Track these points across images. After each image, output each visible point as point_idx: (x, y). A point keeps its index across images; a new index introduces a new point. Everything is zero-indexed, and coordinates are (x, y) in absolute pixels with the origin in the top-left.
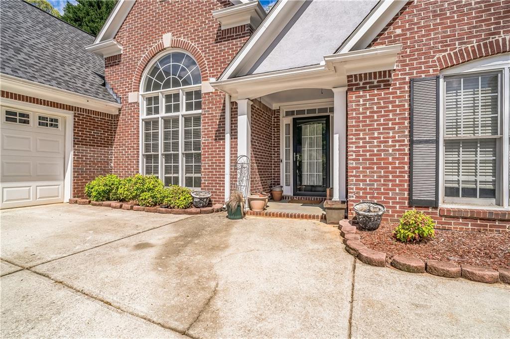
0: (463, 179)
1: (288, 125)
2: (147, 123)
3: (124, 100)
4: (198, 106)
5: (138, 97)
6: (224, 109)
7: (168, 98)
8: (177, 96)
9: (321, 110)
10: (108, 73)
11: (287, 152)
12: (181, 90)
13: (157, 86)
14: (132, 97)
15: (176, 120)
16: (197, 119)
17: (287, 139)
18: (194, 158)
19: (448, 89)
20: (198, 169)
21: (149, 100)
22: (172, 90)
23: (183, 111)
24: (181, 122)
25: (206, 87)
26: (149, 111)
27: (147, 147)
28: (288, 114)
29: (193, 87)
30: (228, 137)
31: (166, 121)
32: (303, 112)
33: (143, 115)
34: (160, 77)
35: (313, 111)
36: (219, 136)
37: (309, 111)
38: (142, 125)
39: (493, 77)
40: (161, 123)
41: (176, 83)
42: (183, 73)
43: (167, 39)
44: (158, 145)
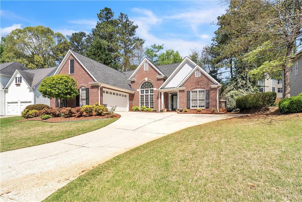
1: (170, 96)
3: (136, 90)
4: (153, 92)
5: (139, 90)
6: (158, 94)
7: (146, 91)
8: (148, 90)
10: (131, 84)
11: (170, 101)
12: (149, 89)
13: (143, 88)
14: (138, 90)
15: (148, 95)
16: (153, 95)
17: (170, 99)
18: (152, 103)
19: (192, 93)
20: (153, 105)
21: (141, 91)
22: (147, 89)
23: (149, 93)
24: (149, 95)
25: (155, 89)
26: (141, 93)
27: (141, 101)
28: (170, 93)
29: (152, 89)
30: (159, 99)
31: (146, 95)
32: (173, 93)
33: (140, 94)
34: (144, 86)
35: (175, 93)
36: (158, 98)
38: (140, 96)
39: (196, 91)
40: (144, 96)
41: (148, 88)
42: (150, 86)
43: (146, 79)
44: (144, 100)
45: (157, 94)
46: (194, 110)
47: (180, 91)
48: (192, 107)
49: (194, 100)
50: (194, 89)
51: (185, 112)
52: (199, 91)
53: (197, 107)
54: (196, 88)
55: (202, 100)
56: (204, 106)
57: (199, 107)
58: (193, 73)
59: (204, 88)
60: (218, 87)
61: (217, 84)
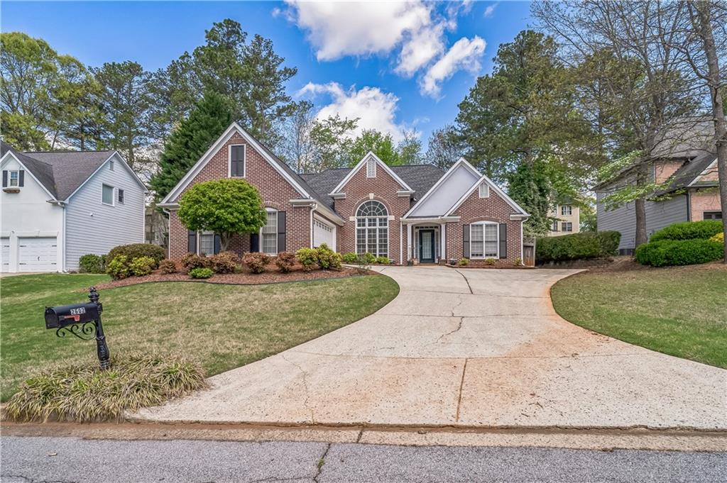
0: (475, 252)
1: (416, 233)
2: (359, 230)
3: (347, 219)
4: (385, 225)
5: (354, 219)
6: (399, 227)
7: (370, 220)
8: (375, 220)
9: (431, 227)
10: (336, 206)
11: (416, 244)
12: (378, 218)
13: (364, 215)
14: (351, 218)
15: (375, 231)
16: (386, 230)
18: (384, 246)
19: (473, 228)
20: (386, 251)
21: (359, 220)
22: (372, 217)
23: (378, 226)
24: (377, 230)
26: (359, 225)
27: (359, 241)
28: (417, 228)
29: (383, 217)
30: (401, 238)
31: (370, 230)
32: (423, 227)
33: (357, 227)
34: (366, 211)
35: (427, 227)
38: (356, 231)
39: (481, 226)
40: (367, 231)
41: (374, 214)
42: (378, 210)
43: (372, 196)
44: (365, 240)
45: (397, 228)
46: (477, 261)
47: (448, 224)
48: (473, 255)
49: (477, 242)
50: (478, 220)
51: (463, 265)
52: (487, 226)
53: (481, 255)
54: (482, 219)
55: (492, 242)
56: (495, 255)
57: (487, 255)
58: (476, 192)
59: (497, 221)
60: (523, 218)
61: (522, 213)
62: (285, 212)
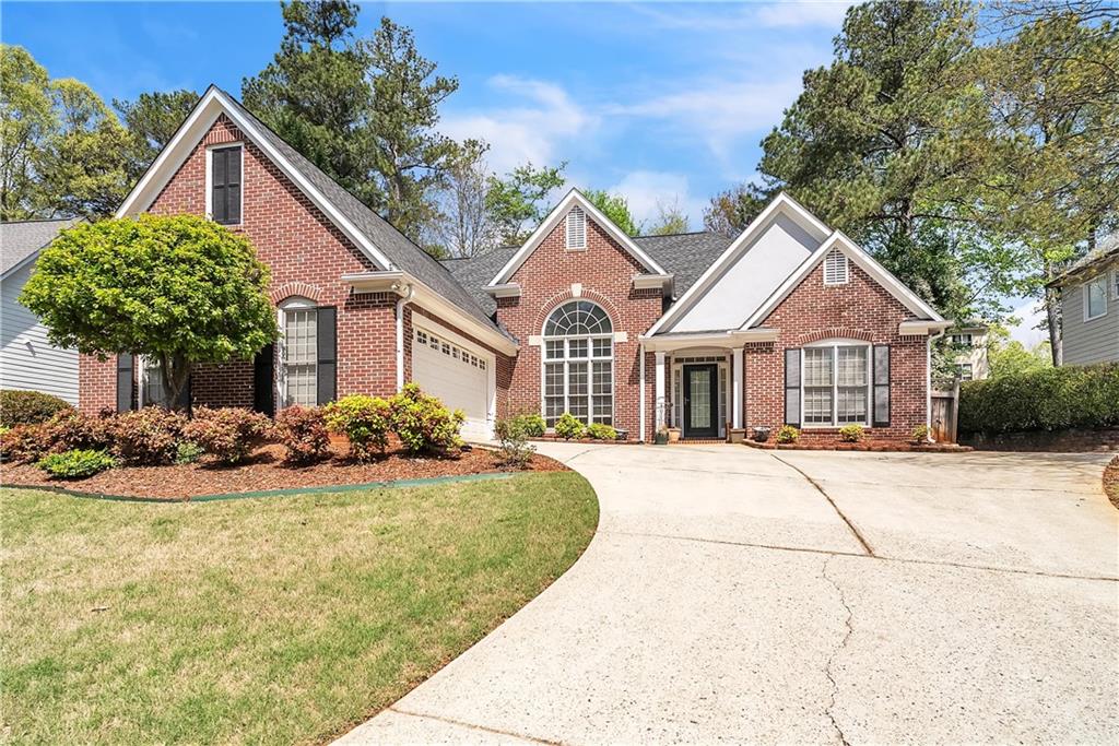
0: (815, 411)
1: (677, 372)
2: (549, 367)
3: (523, 341)
4: (607, 353)
5: (538, 340)
6: (638, 355)
7: (573, 343)
8: (584, 342)
9: (709, 359)
10: (502, 313)
11: (677, 397)
12: (590, 337)
13: (561, 332)
14: (533, 340)
15: (584, 366)
16: (607, 365)
17: (678, 384)
18: (603, 400)
19: (806, 356)
20: (608, 410)
21: (550, 344)
22: (578, 336)
23: (590, 357)
24: (590, 366)
25: (619, 337)
26: (550, 355)
27: (550, 390)
28: (678, 361)
29: (602, 335)
30: (642, 381)
31: (572, 366)
32: (691, 360)
33: (544, 358)
34: (564, 323)
35: (702, 359)
36: (634, 380)
37: (698, 359)
38: (543, 368)
39: (829, 350)
40: (566, 367)
41: (583, 330)
42: (591, 321)
43: (577, 290)
44: (562, 388)
45: (632, 361)
46: (819, 432)
47: (749, 349)
48: (808, 419)
49: (819, 390)
50: (821, 338)
51: (786, 442)
52: (843, 351)
53: (829, 419)
54: (828, 335)
55: (852, 390)
56: (862, 418)
57: (841, 419)
58: (816, 268)
59: (867, 337)
60: (933, 332)
61: (932, 320)
62: (335, 307)
